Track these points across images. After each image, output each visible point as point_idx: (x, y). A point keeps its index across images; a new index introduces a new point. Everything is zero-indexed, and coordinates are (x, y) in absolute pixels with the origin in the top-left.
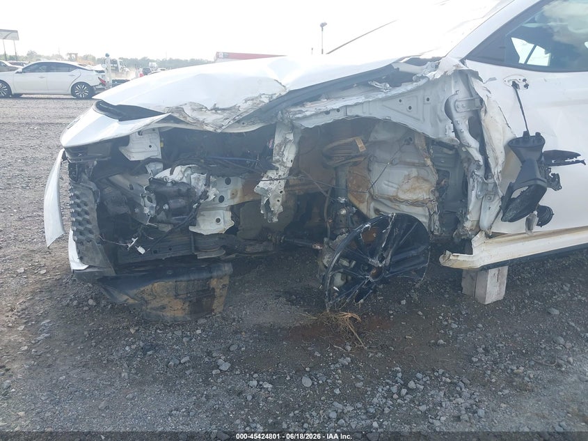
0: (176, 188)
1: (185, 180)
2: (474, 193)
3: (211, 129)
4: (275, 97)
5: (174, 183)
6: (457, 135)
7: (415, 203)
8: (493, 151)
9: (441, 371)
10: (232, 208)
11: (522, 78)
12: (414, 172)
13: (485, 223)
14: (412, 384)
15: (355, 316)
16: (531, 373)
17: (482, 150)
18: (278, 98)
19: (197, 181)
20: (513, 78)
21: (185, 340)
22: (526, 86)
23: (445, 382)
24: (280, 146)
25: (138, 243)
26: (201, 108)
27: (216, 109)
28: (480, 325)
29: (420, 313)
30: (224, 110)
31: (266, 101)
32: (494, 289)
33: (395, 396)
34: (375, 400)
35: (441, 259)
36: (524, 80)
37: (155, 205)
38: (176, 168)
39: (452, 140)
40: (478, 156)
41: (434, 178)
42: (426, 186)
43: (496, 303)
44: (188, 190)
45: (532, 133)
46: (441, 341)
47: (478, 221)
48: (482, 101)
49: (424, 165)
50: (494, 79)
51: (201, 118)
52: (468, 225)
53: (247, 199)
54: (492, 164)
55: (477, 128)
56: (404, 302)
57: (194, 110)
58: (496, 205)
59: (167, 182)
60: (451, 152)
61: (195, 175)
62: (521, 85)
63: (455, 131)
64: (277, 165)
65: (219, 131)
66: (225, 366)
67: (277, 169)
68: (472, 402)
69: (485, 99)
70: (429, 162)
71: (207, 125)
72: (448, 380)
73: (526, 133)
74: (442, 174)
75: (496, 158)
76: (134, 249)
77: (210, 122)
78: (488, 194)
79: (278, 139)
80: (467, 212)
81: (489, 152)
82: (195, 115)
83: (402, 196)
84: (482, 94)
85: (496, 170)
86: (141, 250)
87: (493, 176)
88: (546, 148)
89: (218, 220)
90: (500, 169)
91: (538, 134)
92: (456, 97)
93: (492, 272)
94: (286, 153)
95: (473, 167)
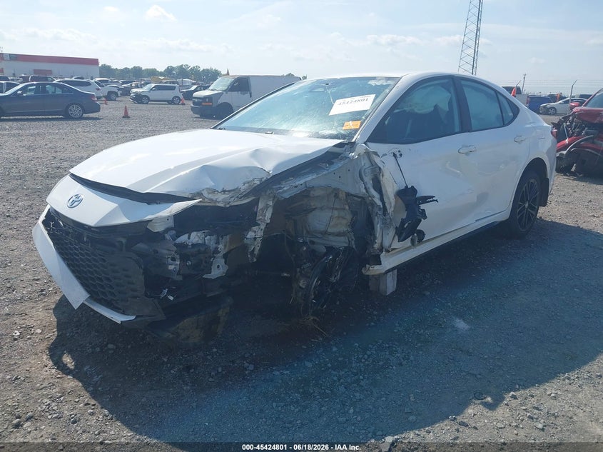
0: (196, 249)
1: (200, 242)
2: (378, 225)
3: (222, 205)
4: (263, 180)
5: (193, 245)
6: (367, 192)
7: (339, 234)
8: (389, 198)
9: (381, 341)
10: (225, 256)
11: (397, 150)
12: (336, 213)
13: (386, 244)
14: (368, 353)
15: (315, 318)
16: (428, 332)
17: (382, 199)
18: (266, 181)
19: (210, 241)
20: (393, 151)
21: (209, 357)
22: (401, 155)
23: (386, 347)
24: (262, 209)
25: (169, 293)
26: (214, 191)
27: (224, 191)
28: (390, 309)
29: (351, 308)
30: (229, 191)
31: (258, 183)
32: (390, 285)
33: (363, 360)
34: (354, 365)
35: (363, 271)
36: (399, 151)
37: (178, 263)
38: (192, 234)
39: (364, 194)
40: (379, 203)
41: (349, 217)
42: (344, 222)
43: (393, 293)
44: (206, 249)
45: (409, 186)
46: (373, 324)
47: (382, 243)
48: (380, 168)
49: (344, 209)
50: (386, 155)
51: (214, 198)
52: (376, 246)
53: (232, 248)
54: (388, 207)
55: (378, 185)
56: (338, 303)
57: (209, 193)
58: (392, 232)
59: (188, 245)
60: (359, 200)
61: (208, 237)
62: (398, 154)
63: (365, 188)
64: (259, 222)
65: (228, 206)
66: (251, 367)
67: (259, 225)
68: (404, 354)
69: (382, 167)
70: (347, 207)
71: (218, 202)
72: (387, 345)
73: (407, 187)
74: (354, 213)
75: (391, 203)
76: (166, 298)
77: (221, 200)
78: (386, 225)
79: (261, 205)
80: (375, 238)
81: (386, 200)
82: (210, 196)
83: (329, 230)
84: (380, 165)
85: (390, 210)
86: (171, 298)
87: (389, 214)
88: (418, 195)
89: (218, 267)
90: (392, 209)
91: (413, 187)
92: (365, 167)
93: (389, 274)
94: (267, 214)
95: (376, 210)
